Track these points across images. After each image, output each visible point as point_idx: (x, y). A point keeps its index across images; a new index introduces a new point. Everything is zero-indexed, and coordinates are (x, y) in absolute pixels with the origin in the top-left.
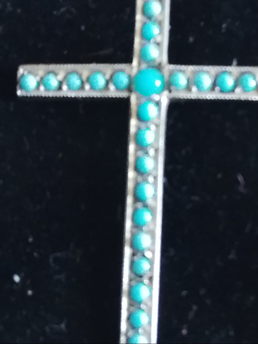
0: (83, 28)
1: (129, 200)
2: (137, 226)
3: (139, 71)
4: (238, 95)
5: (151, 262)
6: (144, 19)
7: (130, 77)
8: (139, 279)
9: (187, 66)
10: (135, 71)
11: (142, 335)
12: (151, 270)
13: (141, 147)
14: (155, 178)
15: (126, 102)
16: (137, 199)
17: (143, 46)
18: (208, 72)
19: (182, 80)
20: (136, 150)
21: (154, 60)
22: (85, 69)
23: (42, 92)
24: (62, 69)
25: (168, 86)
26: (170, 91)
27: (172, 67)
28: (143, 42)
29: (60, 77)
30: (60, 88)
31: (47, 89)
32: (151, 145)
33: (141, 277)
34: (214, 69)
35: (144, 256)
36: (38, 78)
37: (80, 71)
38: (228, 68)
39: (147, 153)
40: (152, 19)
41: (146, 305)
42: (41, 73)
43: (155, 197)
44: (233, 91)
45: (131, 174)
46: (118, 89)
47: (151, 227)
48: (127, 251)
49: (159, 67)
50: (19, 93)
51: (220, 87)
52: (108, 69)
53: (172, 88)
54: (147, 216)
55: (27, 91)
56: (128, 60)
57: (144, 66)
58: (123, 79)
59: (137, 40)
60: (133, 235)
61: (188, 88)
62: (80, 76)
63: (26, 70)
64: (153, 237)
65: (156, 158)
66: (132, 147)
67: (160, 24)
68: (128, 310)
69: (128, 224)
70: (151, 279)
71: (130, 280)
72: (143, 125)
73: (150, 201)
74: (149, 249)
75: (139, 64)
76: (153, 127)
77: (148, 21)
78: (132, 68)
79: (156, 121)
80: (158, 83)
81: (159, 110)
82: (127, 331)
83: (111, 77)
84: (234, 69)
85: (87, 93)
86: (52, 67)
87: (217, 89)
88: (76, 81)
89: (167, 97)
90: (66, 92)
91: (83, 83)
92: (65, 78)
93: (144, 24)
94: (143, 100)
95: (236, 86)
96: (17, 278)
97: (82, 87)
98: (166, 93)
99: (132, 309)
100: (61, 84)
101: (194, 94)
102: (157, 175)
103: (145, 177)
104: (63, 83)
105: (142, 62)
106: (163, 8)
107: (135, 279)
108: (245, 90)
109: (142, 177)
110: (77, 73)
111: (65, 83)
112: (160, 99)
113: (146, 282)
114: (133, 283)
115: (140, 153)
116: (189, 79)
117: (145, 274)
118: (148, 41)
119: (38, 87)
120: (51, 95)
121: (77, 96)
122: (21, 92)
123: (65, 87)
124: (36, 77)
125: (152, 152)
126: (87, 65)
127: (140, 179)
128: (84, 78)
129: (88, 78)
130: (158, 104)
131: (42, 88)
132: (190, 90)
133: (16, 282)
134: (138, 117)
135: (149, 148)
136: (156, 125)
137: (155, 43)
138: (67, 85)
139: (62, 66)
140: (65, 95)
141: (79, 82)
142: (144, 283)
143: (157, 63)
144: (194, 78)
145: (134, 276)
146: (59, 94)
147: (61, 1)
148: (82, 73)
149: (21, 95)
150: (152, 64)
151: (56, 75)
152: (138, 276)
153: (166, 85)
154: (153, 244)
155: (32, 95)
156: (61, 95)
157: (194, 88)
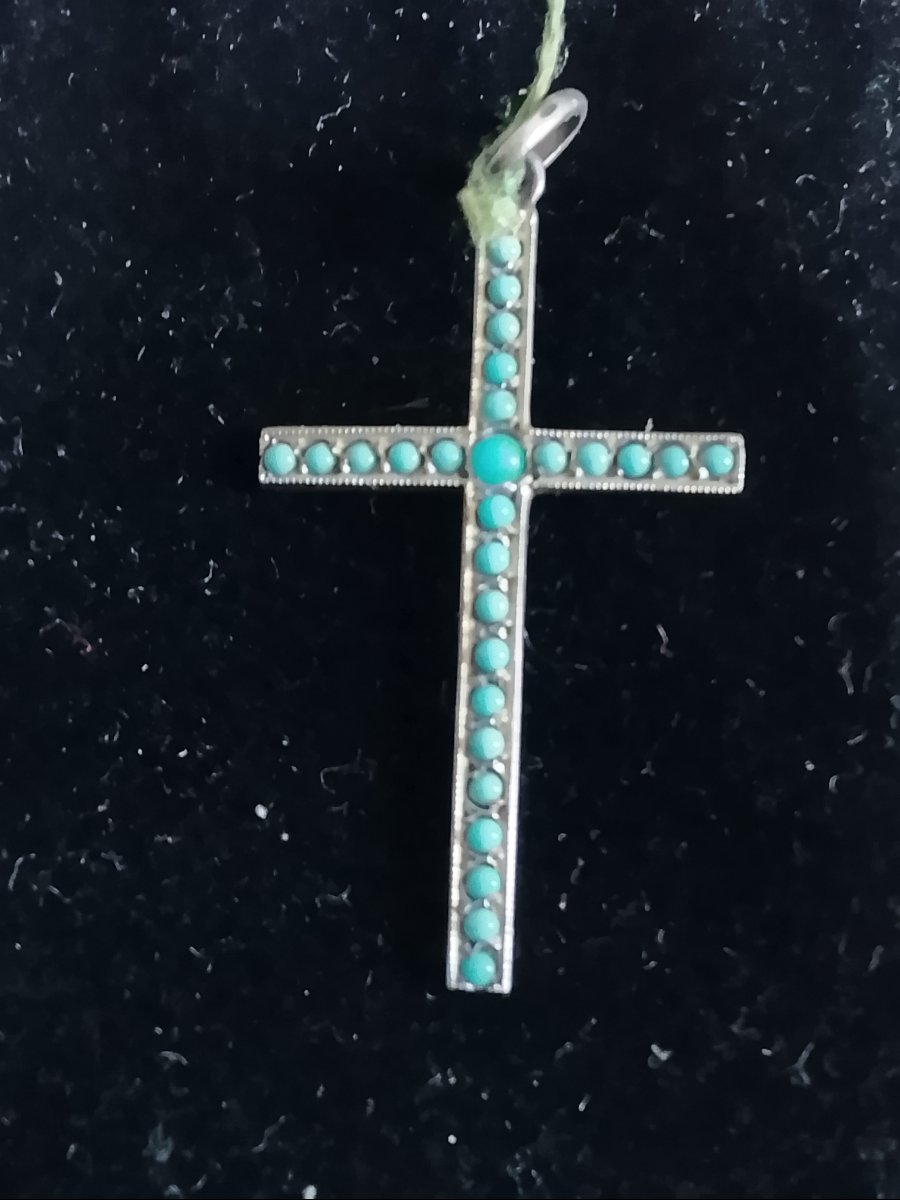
0: (375, 360)
1: (464, 669)
2: (480, 718)
3: (479, 440)
4: (658, 483)
5: (505, 782)
6: (490, 347)
7: (463, 450)
8: (482, 811)
9: (566, 432)
10: (473, 438)
11: (490, 909)
12: (504, 794)
13: (485, 576)
14: (510, 631)
15: (458, 493)
16: (477, 668)
17: (485, 395)
18: (603, 442)
19: (555, 456)
20: (475, 583)
21: (507, 421)
22: (382, 435)
23: (305, 477)
24: (340, 435)
25: (533, 467)
26: (536, 477)
27: (538, 432)
28: (487, 387)
29: (337, 450)
30: (337, 469)
31: (313, 472)
32: (503, 574)
33: (487, 807)
34: (613, 437)
35: (491, 770)
36: (297, 452)
37: (373, 440)
38: (640, 436)
39: (496, 587)
40: (504, 347)
41: (495, 857)
42: (302, 442)
43: (510, 666)
44: (648, 475)
45: (467, 624)
46: (440, 470)
47: (505, 719)
48: (461, 761)
50: (262, 478)
51: (624, 469)
52: (425, 434)
53: (540, 470)
54: (493, 699)
55: (277, 475)
56: (462, 420)
57: (488, 431)
58: (451, 454)
59: (476, 383)
60: (471, 733)
61: (568, 471)
62: (374, 450)
63: (276, 436)
64: (507, 738)
65: (511, 596)
66: (467, 576)
67: (517, 354)
68: (462, 866)
69: (462, 712)
70: (503, 810)
71: (466, 814)
72: (487, 537)
73: (502, 673)
74: (500, 759)
75: (480, 427)
76: (505, 540)
77: (496, 350)
78: (470, 433)
79: (512, 530)
80: (515, 462)
81: (518, 510)
82: (461, 903)
83: (430, 449)
84: (650, 437)
85: (387, 478)
86: (323, 431)
87: (620, 472)
88: (365, 457)
89: (531, 485)
90: (348, 477)
91: (378, 459)
92: (345, 450)
93: (489, 355)
94: (488, 492)
95: (652, 469)
96: (261, 812)
97: (377, 468)
98: (529, 479)
99: (471, 864)
100: (338, 461)
101: (579, 482)
102: (514, 626)
103: (492, 629)
104: (343, 460)
105: (485, 425)
106: (522, 327)
107: (474, 811)
108: (669, 475)
109: (487, 630)
110: (368, 442)
111: (346, 461)
112: (519, 489)
113: (495, 816)
114: (472, 818)
115: (481, 587)
116: (569, 455)
117: (494, 803)
118: (495, 387)
119: (297, 468)
120: (321, 481)
121: (368, 484)
122: (266, 476)
123: (346, 468)
124: (293, 449)
125: (504, 584)
126: (386, 429)
127: (482, 633)
128: (381, 452)
129: (387, 451)
130: (514, 497)
131: (304, 469)
132: (572, 475)
133: (259, 819)
134: (479, 523)
135: (499, 578)
136: (511, 537)
137: (509, 389)
138: (350, 464)
139: (340, 430)
140: (347, 482)
141: (371, 459)
142: (491, 818)
143: (512, 425)
144: (578, 454)
145: (474, 806)
146: (335, 480)
147: (335, 309)
148: (377, 444)
149: (267, 481)
150: (503, 427)
151: (330, 445)
152: (480, 807)
153: (529, 466)
154: (508, 748)
155: (287, 481)
156: (340, 482)
157: (579, 472)
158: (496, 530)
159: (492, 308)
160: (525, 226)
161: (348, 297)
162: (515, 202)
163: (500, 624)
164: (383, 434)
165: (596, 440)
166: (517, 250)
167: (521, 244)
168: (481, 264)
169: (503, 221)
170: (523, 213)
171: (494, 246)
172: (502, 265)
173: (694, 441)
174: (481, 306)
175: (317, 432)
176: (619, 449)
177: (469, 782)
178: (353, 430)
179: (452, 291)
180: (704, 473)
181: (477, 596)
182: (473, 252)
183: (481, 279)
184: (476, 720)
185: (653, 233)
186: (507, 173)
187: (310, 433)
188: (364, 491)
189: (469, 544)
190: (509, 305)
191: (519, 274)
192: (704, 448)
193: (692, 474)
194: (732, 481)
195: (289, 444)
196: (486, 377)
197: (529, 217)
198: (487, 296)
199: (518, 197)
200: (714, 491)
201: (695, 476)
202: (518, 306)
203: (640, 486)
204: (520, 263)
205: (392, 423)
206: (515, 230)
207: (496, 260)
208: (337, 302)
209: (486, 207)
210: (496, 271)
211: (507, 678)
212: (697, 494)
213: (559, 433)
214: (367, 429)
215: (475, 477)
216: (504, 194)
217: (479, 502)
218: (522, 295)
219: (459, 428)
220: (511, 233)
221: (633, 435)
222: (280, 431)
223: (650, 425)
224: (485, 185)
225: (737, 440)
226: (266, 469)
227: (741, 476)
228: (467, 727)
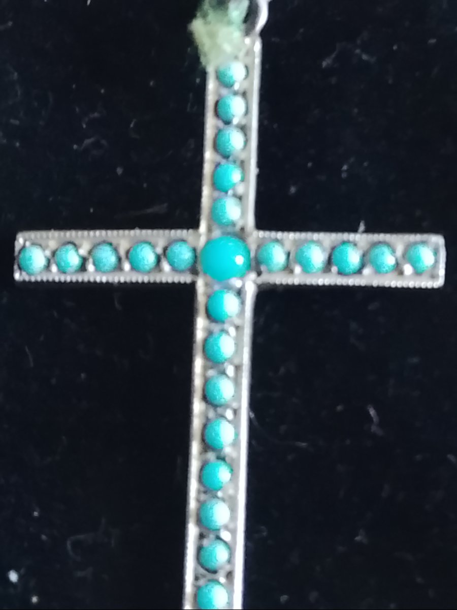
0: (119, 171)
1: (195, 447)
2: (208, 490)
3: (209, 241)
4: (368, 278)
5: (231, 548)
6: (218, 158)
7: (194, 250)
8: (210, 576)
9: (286, 234)
10: (203, 240)
12: (230, 561)
13: (214, 362)
14: (236, 412)
15: (190, 289)
16: (207, 446)
17: (215, 202)
18: (318, 243)
19: (277, 256)
20: (205, 368)
21: (233, 224)
22: (123, 238)
23: (55, 275)
24: (86, 239)
25: (256, 265)
26: (259, 274)
27: (261, 234)
28: (216, 194)
29: (83, 251)
30: (83, 268)
31: (62, 271)
32: (230, 361)
33: (215, 572)
34: (328, 238)
35: (218, 538)
36: (48, 253)
37: (114, 242)
38: (352, 236)
39: (223, 373)
40: (231, 158)
42: (53, 244)
43: (236, 444)
44: (359, 272)
45: (198, 406)
46: (174, 269)
47: (231, 492)
48: (192, 531)
49: (241, 235)
50: (17, 276)
51: (337, 266)
52: (160, 237)
53: (263, 268)
54: (223, 474)
55: (29, 274)
56: (193, 223)
57: (217, 233)
58: (184, 254)
59: (206, 191)
60: (201, 504)
61: (288, 269)
62: (116, 250)
63: (30, 239)
64: (233, 509)
65: (237, 381)
66: (198, 363)
67: (243, 165)
69: (193, 486)
70: (230, 575)
71: (197, 578)
72: (216, 328)
73: (228, 450)
74: (226, 527)
75: (210, 230)
76: (232, 331)
77: (223, 161)
78: (200, 236)
79: (238, 321)
80: (240, 260)
81: (243, 303)
83: (165, 250)
84: (361, 238)
85: (127, 275)
86: (71, 234)
87: (334, 269)
88: (108, 257)
89: (255, 282)
90: (92, 275)
91: (119, 260)
92: (90, 252)
93: (218, 165)
94: (217, 287)
95: (363, 266)
96: (13, 577)
97: (119, 267)
98: (253, 276)
100: (84, 260)
101: (297, 278)
102: (240, 407)
103: (219, 410)
104: (88, 259)
105: (214, 227)
106: (247, 142)
107: (204, 576)
108: (377, 271)
109: (216, 411)
110: (111, 244)
111: (91, 260)
112: (243, 286)
113: (222, 580)
114: (202, 582)
115: (211, 373)
116: (288, 254)
117: (221, 568)
118: (223, 193)
119: (48, 267)
120: (68, 279)
121: (111, 280)
122: (21, 274)
123: (91, 267)
124: (44, 250)
125: (230, 371)
126: (127, 232)
127: (211, 414)
128: (122, 252)
129: (128, 252)
130: (240, 293)
131: (54, 268)
132: (291, 271)
133: (11, 583)
134: (209, 316)
135: (226, 364)
136: (237, 328)
137: (235, 195)
138: (94, 264)
139: (86, 233)
140: (92, 280)
141: (113, 259)
142: (219, 583)
143: (238, 228)
144: (296, 253)
145: (202, 571)
146: (81, 278)
147: (84, 126)
148: (118, 245)
149: (21, 279)
150: (230, 229)
151: (76, 247)
152: (208, 571)
153: (253, 264)
154: (233, 518)
155: (39, 279)
156: (86, 280)
157: (298, 269)
158: (223, 322)
159: (220, 124)
160: (249, 52)
161: (96, 115)
162: (241, 30)
163: (226, 406)
164: (124, 236)
165: (313, 241)
166: (243, 72)
167: (247, 67)
168: (211, 85)
169: (227, 48)
170: (248, 40)
171: (222, 69)
172: (229, 85)
173: (399, 241)
174: (211, 124)
175: (65, 235)
176: (333, 249)
177: (199, 549)
178: (98, 233)
179: (188, 110)
180: (408, 269)
181: (206, 381)
182: (204, 75)
183: (210, 99)
184: (205, 492)
185: (365, 57)
186: (232, 6)
187: (59, 236)
188: (107, 288)
189: (200, 335)
190: (235, 121)
191: (244, 95)
192: (408, 247)
193: (398, 270)
194: (434, 277)
195: (40, 246)
196: (215, 186)
197: (253, 43)
198: (217, 114)
199: (243, 27)
200: (417, 286)
201: (401, 273)
202: (244, 122)
203: (351, 281)
204: (246, 85)
205: (131, 227)
206: (241, 54)
207: (224, 82)
208: (87, 119)
209: (212, 35)
210: (224, 91)
211: (234, 455)
212: (403, 288)
213: (279, 235)
214: (109, 232)
215: (205, 274)
216: (229, 23)
217: (209, 296)
218: (247, 112)
219: (191, 231)
220: (236, 58)
221: (346, 236)
222: (33, 235)
223: (362, 227)
224: (212, 15)
225: (438, 240)
226: (20, 268)
227: (442, 272)
228: (198, 500)
